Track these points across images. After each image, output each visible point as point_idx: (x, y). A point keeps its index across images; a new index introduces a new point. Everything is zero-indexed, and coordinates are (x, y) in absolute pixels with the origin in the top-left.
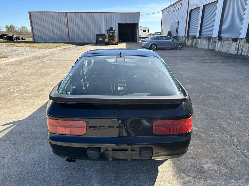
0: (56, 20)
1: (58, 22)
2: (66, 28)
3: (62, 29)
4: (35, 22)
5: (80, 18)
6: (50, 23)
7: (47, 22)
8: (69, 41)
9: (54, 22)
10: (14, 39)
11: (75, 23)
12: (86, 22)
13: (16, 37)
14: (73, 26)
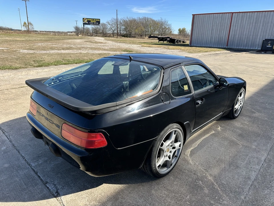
0: (218, 22)
1: (219, 25)
2: (227, 32)
3: (222, 32)
4: (197, 25)
5: (247, 19)
6: (211, 25)
7: (208, 25)
8: (227, 46)
9: (215, 25)
10: (175, 42)
11: (239, 25)
12: (254, 24)
13: (177, 40)
14: (236, 29)
